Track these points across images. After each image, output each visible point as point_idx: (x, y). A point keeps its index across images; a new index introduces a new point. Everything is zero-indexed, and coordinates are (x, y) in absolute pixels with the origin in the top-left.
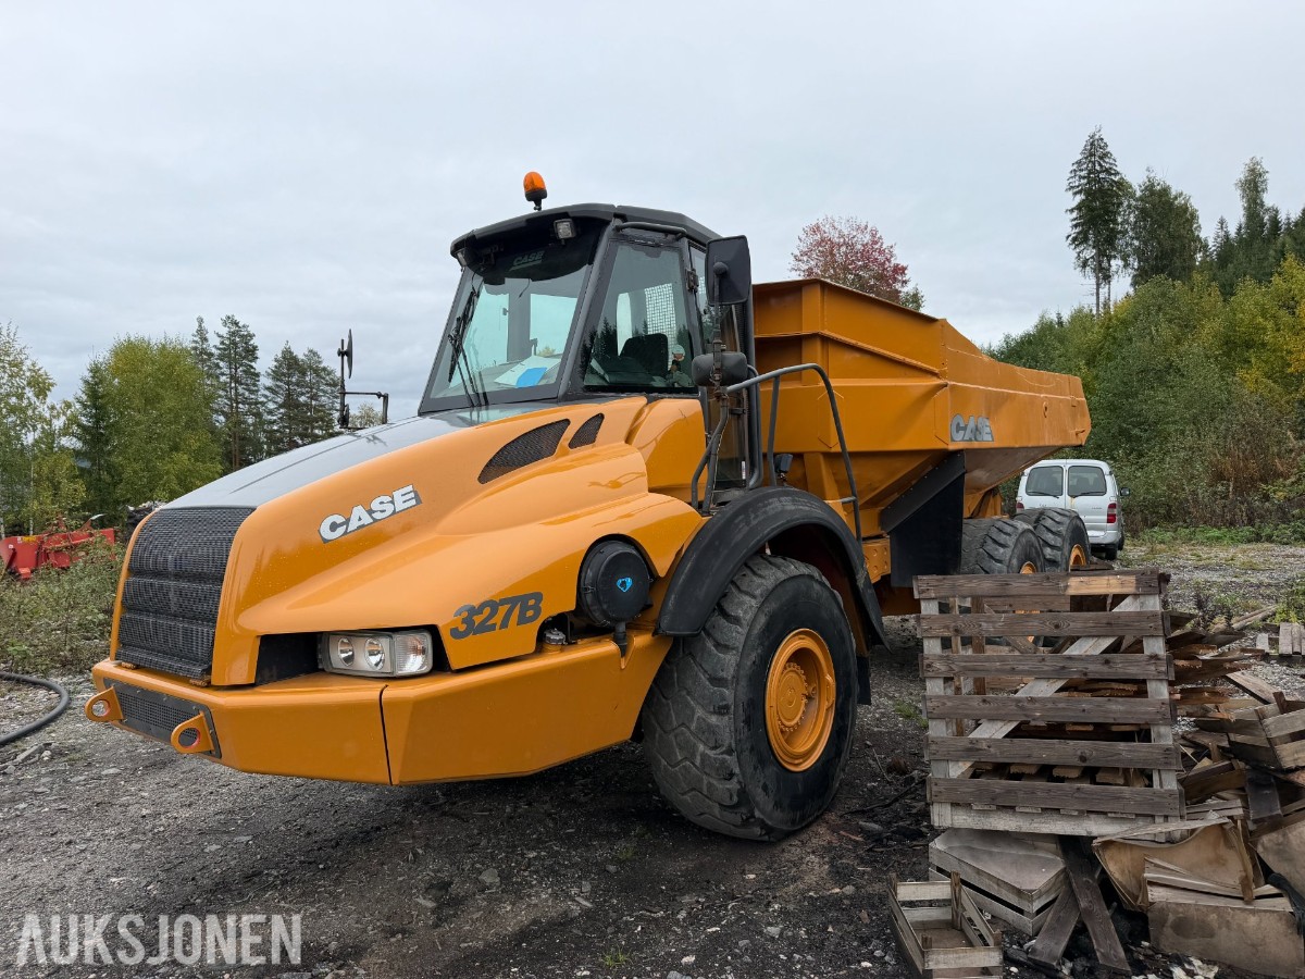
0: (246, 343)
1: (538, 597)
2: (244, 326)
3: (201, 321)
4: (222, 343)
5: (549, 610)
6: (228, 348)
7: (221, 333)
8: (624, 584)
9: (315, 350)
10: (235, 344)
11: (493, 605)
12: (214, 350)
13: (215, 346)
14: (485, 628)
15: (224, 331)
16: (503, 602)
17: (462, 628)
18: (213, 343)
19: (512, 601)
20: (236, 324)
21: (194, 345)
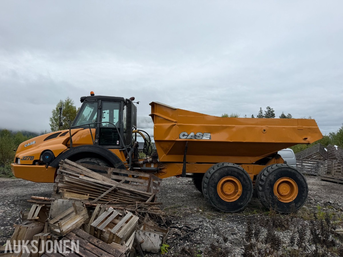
0: (272, 113)
1: (34, 157)
2: (272, 109)
3: (261, 108)
4: (266, 113)
5: (35, 159)
6: (268, 115)
7: (266, 111)
8: (47, 157)
9: (290, 114)
10: (269, 113)
11: (27, 157)
12: (264, 115)
13: (264, 114)
14: (25, 159)
15: (267, 110)
16: (29, 157)
17: (23, 159)
18: (264, 113)
19: (30, 157)
20: (270, 108)
21: (259, 114)
